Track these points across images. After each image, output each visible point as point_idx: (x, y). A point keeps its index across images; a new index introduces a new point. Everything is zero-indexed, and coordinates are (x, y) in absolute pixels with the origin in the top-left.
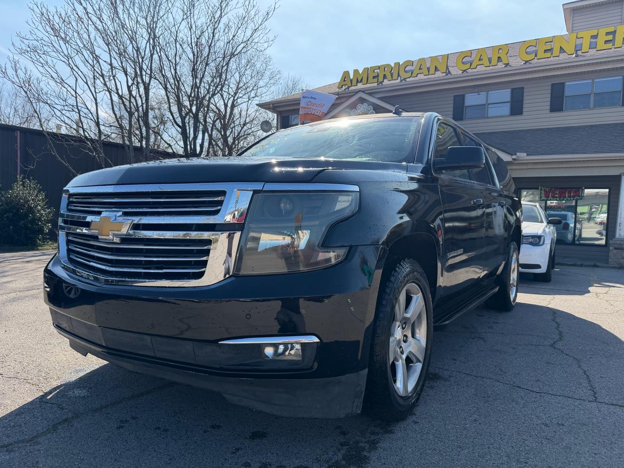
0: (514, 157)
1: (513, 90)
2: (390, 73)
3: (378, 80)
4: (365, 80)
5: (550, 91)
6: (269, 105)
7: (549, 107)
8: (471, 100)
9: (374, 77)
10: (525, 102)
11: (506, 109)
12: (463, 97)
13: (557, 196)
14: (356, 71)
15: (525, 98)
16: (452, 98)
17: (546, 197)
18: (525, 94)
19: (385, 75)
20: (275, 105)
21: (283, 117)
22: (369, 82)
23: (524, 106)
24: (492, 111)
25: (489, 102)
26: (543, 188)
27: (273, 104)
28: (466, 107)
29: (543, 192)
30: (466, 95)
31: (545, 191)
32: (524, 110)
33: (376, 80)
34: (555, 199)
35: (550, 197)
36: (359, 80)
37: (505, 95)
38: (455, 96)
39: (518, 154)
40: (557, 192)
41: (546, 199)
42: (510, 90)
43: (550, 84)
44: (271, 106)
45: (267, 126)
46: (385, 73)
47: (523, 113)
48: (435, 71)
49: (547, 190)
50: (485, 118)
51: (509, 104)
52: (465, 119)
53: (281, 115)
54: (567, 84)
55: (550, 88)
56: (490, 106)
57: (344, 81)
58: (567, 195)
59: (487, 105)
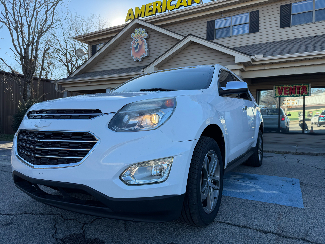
0: (252, 57)
1: (251, 13)
2: (160, 8)
3: (152, 13)
4: (143, 15)
5: (279, 12)
6: (81, 37)
7: (279, 25)
8: (220, 23)
9: (149, 11)
10: (260, 22)
11: (246, 28)
12: (213, 22)
13: (288, 92)
14: (137, 8)
15: (260, 19)
16: (206, 24)
17: (279, 94)
18: (260, 16)
19: (157, 9)
20: (85, 37)
21: (93, 46)
22: (146, 15)
23: (260, 25)
24: (235, 31)
25: (233, 25)
26: (276, 87)
27: (84, 37)
28: (216, 30)
29: (277, 90)
30: (216, 21)
31: (279, 89)
32: (260, 28)
33: (150, 13)
34: (287, 96)
35: (283, 94)
36: (139, 15)
37: (245, 18)
38: (208, 22)
39: (256, 55)
40: (289, 89)
41: (279, 95)
42: (248, 14)
43: (279, 6)
44: (82, 38)
45: (82, 53)
46: (156, 8)
47: (259, 30)
48: (192, 3)
49: (280, 88)
50: (230, 37)
51: (248, 25)
52: (216, 38)
53: (91, 45)
54: (292, 5)
55: (279, 9)
56: (234, 27)
57: (130, 16)
58: (296, 91)
59: (231, 27)
